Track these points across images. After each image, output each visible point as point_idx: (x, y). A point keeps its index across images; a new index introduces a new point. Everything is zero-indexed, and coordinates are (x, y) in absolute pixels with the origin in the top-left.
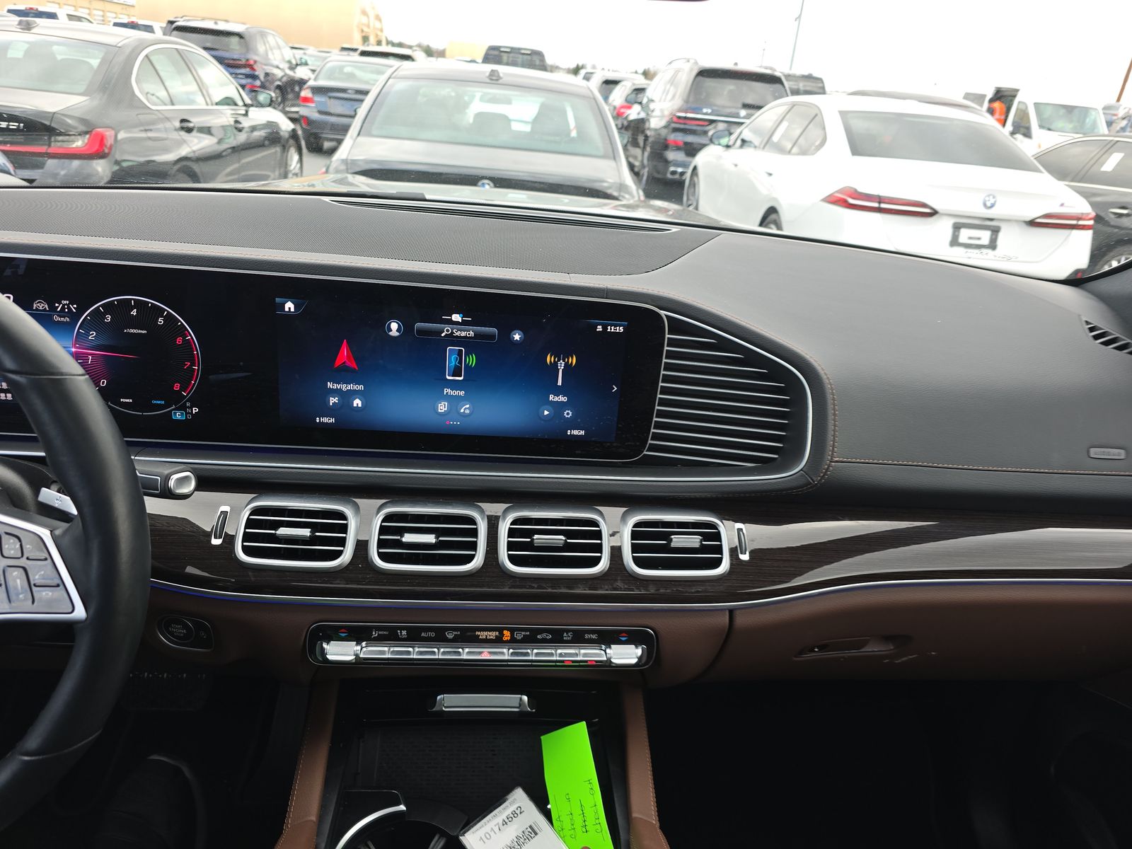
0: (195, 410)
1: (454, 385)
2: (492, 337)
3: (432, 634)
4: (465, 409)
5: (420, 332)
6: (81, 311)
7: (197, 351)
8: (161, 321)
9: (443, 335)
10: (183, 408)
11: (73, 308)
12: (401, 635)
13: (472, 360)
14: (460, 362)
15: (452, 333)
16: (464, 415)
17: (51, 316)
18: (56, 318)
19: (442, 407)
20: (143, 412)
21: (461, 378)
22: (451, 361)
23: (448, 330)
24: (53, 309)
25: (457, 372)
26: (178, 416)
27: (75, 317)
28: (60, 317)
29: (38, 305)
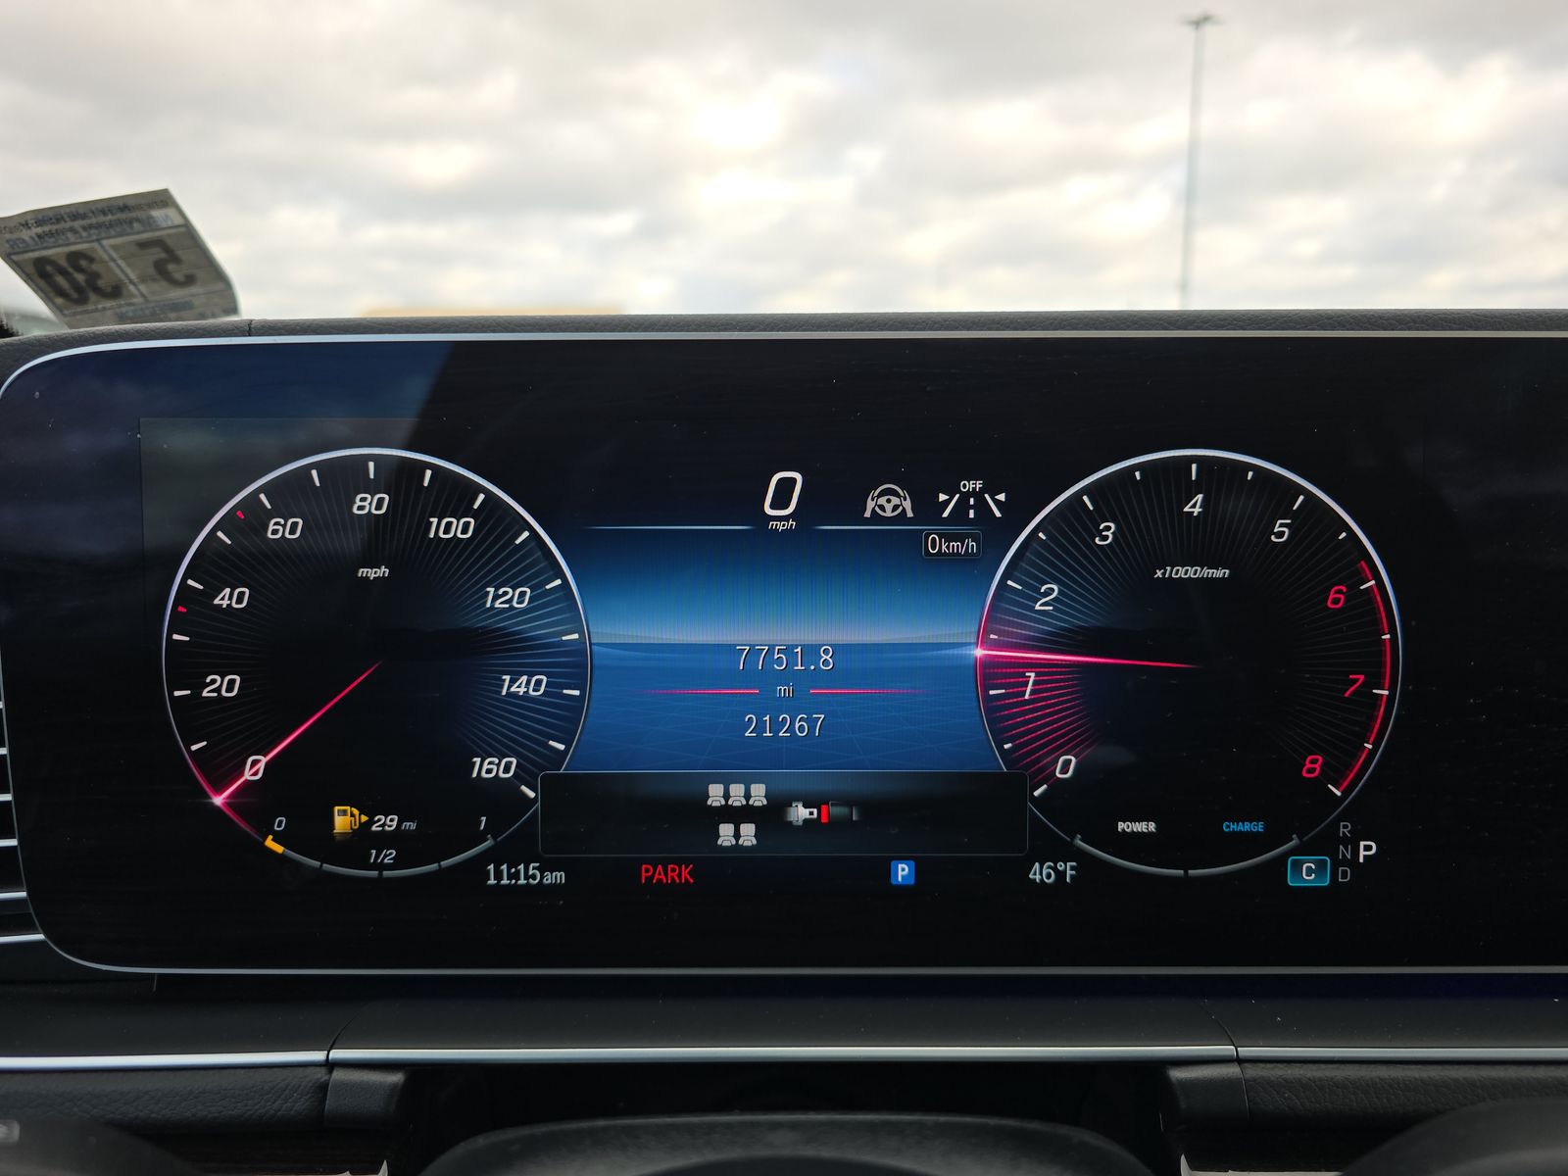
6: (1018, 513)
7: (1394, 635)
8: (1281, 530)
10: (1323, 844)
11: (995, 504)
17: (920, 539)
18: (936, 545)
24: (928, 509)
26: (1307, 874)
27: (997, 535)
28: (949, 538)
29: (882, 501)
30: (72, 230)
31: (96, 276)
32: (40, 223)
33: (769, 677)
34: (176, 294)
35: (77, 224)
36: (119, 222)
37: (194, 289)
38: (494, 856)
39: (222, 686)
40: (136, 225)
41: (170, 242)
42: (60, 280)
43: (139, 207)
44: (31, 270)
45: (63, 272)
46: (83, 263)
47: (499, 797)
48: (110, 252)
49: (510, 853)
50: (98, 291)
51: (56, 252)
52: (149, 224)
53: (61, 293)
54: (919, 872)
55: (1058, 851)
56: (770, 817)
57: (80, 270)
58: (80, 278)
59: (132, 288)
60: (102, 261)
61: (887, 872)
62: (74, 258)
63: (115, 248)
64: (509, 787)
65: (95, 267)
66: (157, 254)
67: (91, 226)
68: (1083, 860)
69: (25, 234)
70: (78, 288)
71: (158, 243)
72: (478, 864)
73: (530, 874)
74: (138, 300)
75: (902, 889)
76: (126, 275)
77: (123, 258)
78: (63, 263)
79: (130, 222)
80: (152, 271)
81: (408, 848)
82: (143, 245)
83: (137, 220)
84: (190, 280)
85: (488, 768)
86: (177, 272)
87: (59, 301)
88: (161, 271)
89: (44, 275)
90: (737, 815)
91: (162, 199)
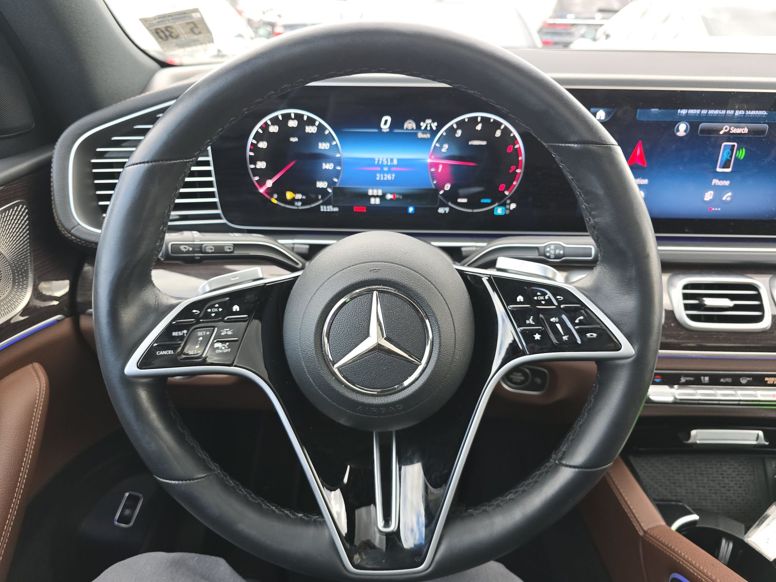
0: (513, 206)
1: (723, 176)
2: (762, 132)
3: (729, 380)
4: (727, 197)
5: (704, 131)
6: (439, 128)
7: (522, 158)
8: (498, 133)
9: (721, 133)
10: (504, 205)
11: (434, 125)
12: (704, 380)
13: (742, 154)
14: (731, 157)
15: (730, 130)
16: (726, 202)
17: (416, 134)
18: (420, 135)
19: (709, 196)
20: (473, 208)
21: (729, 170)
22: (723, 155)
23: (726, 129)
24: (419, 127)
25: (726, 165)
26: (499, 211)
27: (434, 133)
28: (423, 133)
29: (408, 125)
30: (168, 20)
31: (172, 32)
32: (159, 18)
33: (382, 166)
34: (195, 37)
35: (170, 18)
36: (182, 17)
37: (201, 36)
38: (323, 204)
39: (261, 165)
40: (187, 18)
41: (196, 22)
42: (162, 34)
43: (188, 13)
44: (154, 32)
45: (163, 32)
46: (169, 29)
47: (323, 191)
48: (178, 27)
49: (326, 203)
50: (172, 37)
51: (162, 26)
52: (191, 17)
53: (161, 38)
54: (416, 209)
55: (445, 205)
56: (382, 197)
57: (167, 30)
58: (167, 33)
59: (182, 36)
60: (175, 29)
61: (407, 209)
62: (167, 28)
63: (180, 25)
64: (325, 189)
65: (173, 30)
66: (192, 26)
67: (173, 19)
68: (451, 208)
69: (154, 22)
70: (166, 37)
71: (193, 23)
72: (319, 207)
73: (330, 208)
74: (183, 39)
75: (410, 214)
76: (181, 32)
77: (181, 27)
78: (163, 29)
79: (185, 17)
80: (189, 31)
81: (304, 202)
82: (188, 24)
83: (188, 17)
84: (200, 33)
85: (321, 185)
86: (196, 30)
87: (160, 40)
88: (192, 30)
89: (157, 33)
90: (375, 197)
91: (196, 10)
